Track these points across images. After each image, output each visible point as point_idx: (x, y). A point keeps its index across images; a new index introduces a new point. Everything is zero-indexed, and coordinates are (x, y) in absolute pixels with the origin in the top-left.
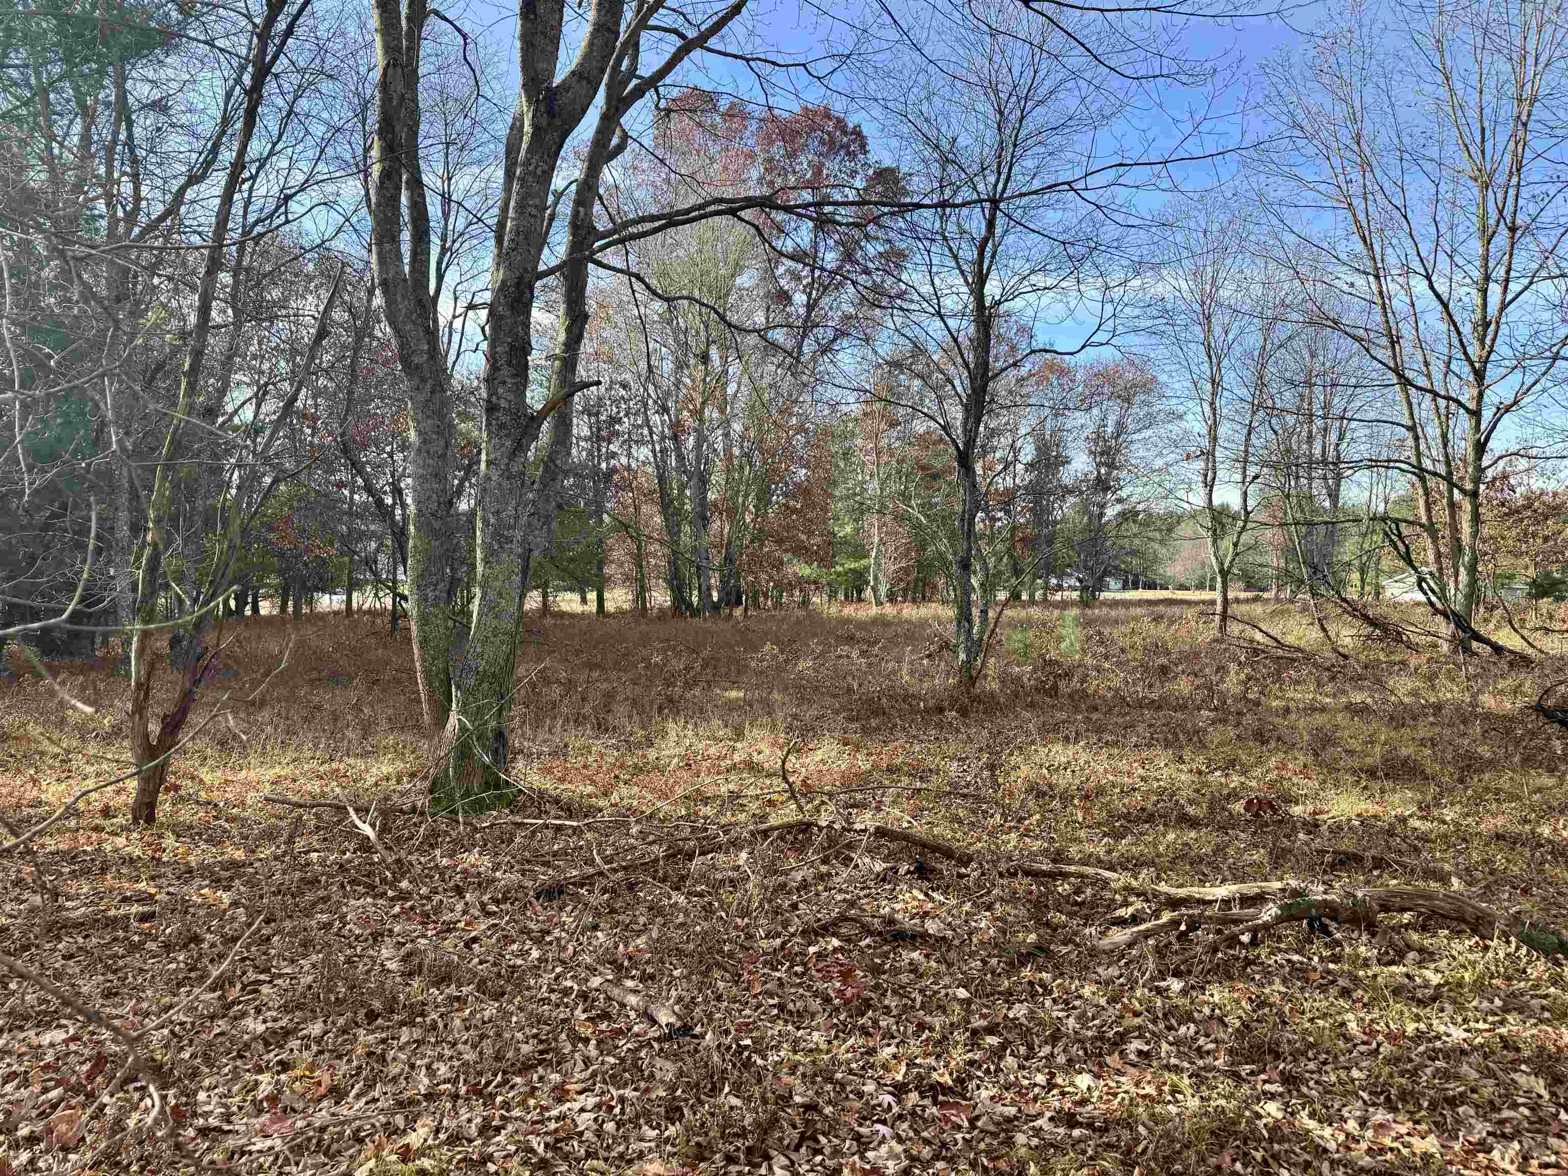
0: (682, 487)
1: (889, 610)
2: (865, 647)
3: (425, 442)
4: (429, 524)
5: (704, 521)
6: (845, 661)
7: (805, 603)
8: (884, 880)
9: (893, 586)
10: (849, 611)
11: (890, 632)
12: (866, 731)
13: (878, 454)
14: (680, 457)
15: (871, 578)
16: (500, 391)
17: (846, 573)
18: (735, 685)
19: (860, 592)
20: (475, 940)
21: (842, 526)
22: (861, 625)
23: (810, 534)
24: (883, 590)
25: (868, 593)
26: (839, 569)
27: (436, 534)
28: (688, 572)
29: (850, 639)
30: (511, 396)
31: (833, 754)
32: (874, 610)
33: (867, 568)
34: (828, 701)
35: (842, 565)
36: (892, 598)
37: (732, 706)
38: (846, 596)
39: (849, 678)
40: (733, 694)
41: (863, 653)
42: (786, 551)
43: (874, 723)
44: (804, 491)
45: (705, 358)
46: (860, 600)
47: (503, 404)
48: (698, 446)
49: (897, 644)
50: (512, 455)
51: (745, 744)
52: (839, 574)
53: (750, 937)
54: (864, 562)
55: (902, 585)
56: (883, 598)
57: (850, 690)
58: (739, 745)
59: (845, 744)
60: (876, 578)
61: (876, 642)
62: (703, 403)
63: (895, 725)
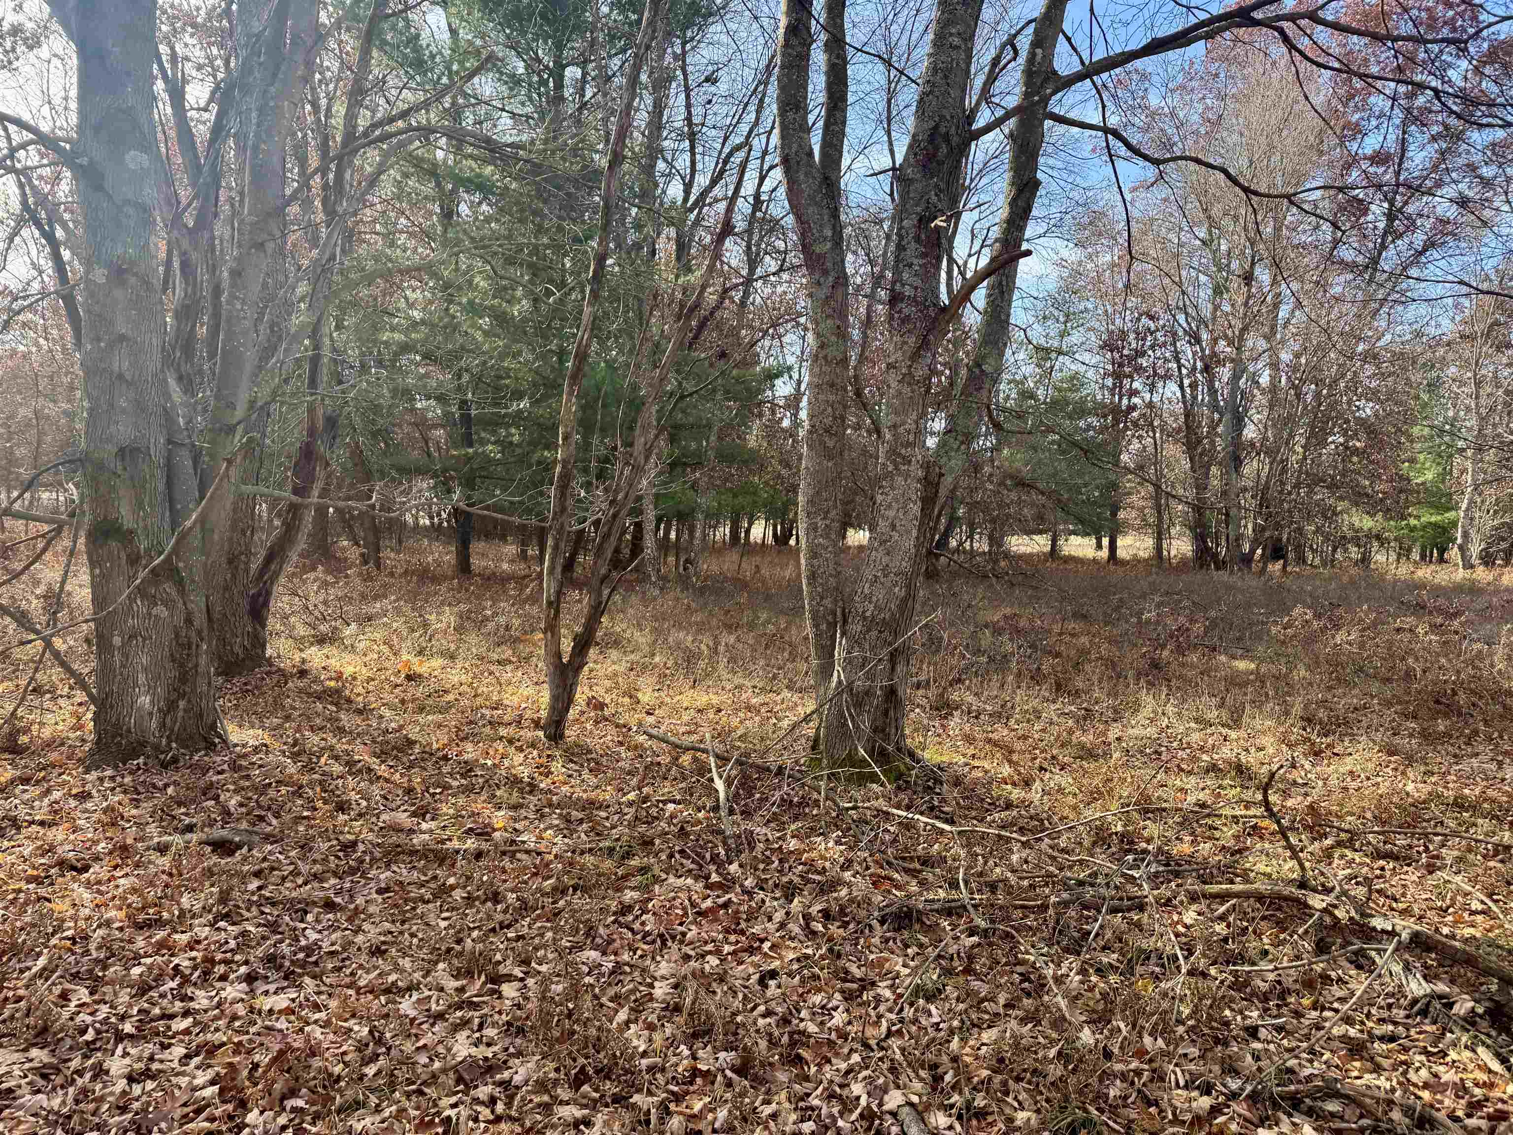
0: (1213, 426)
1: (1482, 574)
2: (1439, 620)
3: (822, 346)
4: (823, 443)
5: (1237, 462)
6: (1406, 637)
7: (1365, 560)
8: (1424, 1013)
9: (1490, 545)
10: (1424, 573)
11: (1480, 603)
12: (1428, 737)
13: (1478, 384)
14: (1212, 391)
15: (1459, 535)
16: (905, 276)
17: (1424, 528)
18: (1248, 653)
19: (1442, 550)
20: (773, 974)
21: (1421, 472)
22: (1438, 591)
23: (1374, 477)
24: (1475, 549)
25: (1454, 553)
26: (1413, 522)
27: (828, 454)
28: (1213, 519)
29: (1420, 608)
30: (918, 282)
31: (1370, 766)
32: (1461, 574)
33: (1454, 524)
34: (1375, 687)
35: (1418, 517)
36: (1487, 560)
37: (1235, 681)
38: (1423, 557)
39: (1410, 661)
40: (1242, 665)
41: (1435, 628)
42: (1341, 498)
43: (1441, 725)
44: (1369, 428)
45: (1248, 278)
46: (1442, 560)
47: (908, 291)
48: (1236, 377)
49: (1489, 619)
50: (915, 356)
51: (1242, 734)
52: (1413, 529)
53: (1159, 1076)
54: (1451, 515)
55: (1504, 545)
56: (1475, 561)
57: (1409, 675)
58: (1233, 735)
59: (1391, 753)
60: (1465, 535)
61: (1457, 614)
62: (1245, 329)
63: (1476, 732)
